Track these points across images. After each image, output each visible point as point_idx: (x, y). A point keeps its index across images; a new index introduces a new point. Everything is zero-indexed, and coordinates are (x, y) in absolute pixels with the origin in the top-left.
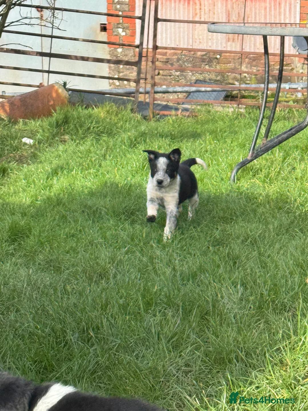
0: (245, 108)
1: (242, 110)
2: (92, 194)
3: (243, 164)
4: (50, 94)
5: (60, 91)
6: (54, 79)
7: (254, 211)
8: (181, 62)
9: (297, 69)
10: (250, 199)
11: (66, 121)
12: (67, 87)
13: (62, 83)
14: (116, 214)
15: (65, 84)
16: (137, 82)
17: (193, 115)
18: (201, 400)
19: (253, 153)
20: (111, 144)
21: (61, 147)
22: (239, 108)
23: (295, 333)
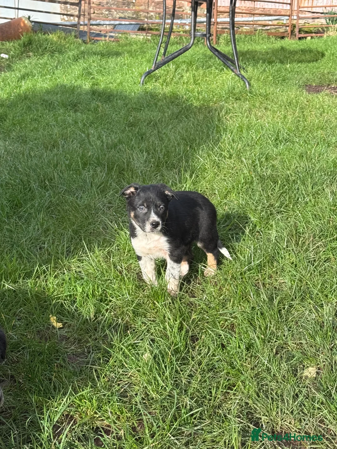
0: (151, 36)
1: (149, 38)
2: (48, 92)
3: (149, 73)
4: (19, 24)
5: (26, 22)
6: (22, 14)
7: (156, 104)
8: (109, 5)
9: (186, 11)
10: (153, 96)
11: (30, 43)
12: (31, 19)
13: (27, 17)
14: (64, 105)
15: (29, 17)
16: (79, 17)
17: (117, 40)
18: (118, 225)
19: (155, 66)
20: (61, 59)
21: (27, 61)
22: (147, 36)
23: (180, 182)
